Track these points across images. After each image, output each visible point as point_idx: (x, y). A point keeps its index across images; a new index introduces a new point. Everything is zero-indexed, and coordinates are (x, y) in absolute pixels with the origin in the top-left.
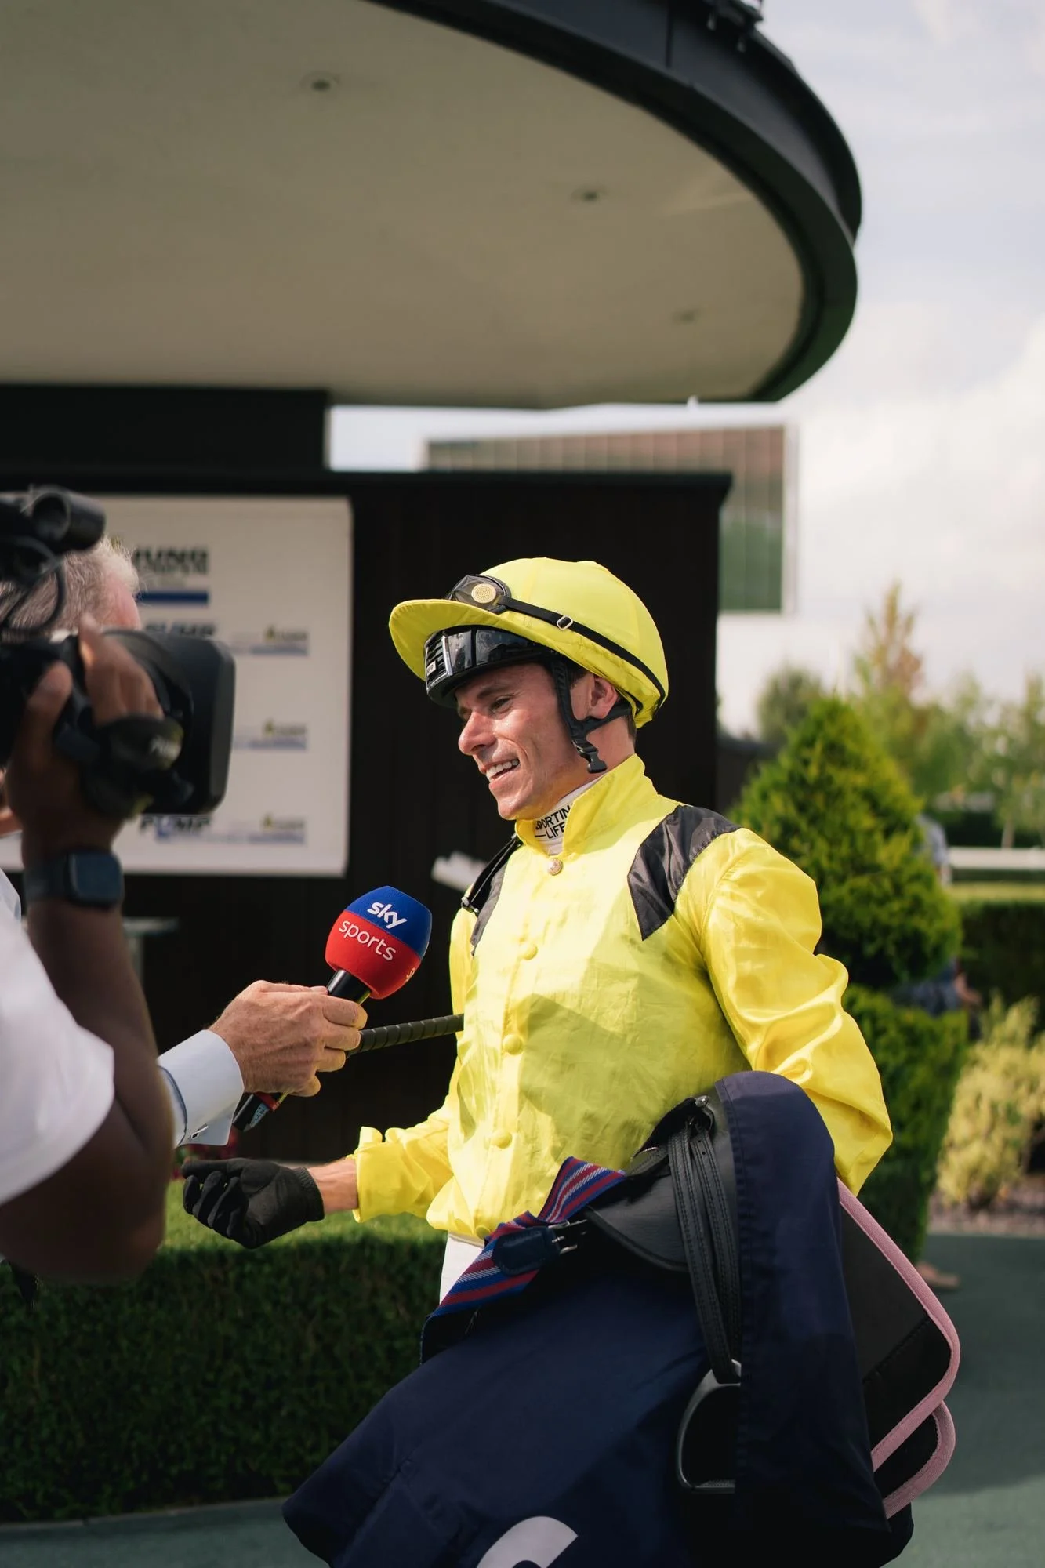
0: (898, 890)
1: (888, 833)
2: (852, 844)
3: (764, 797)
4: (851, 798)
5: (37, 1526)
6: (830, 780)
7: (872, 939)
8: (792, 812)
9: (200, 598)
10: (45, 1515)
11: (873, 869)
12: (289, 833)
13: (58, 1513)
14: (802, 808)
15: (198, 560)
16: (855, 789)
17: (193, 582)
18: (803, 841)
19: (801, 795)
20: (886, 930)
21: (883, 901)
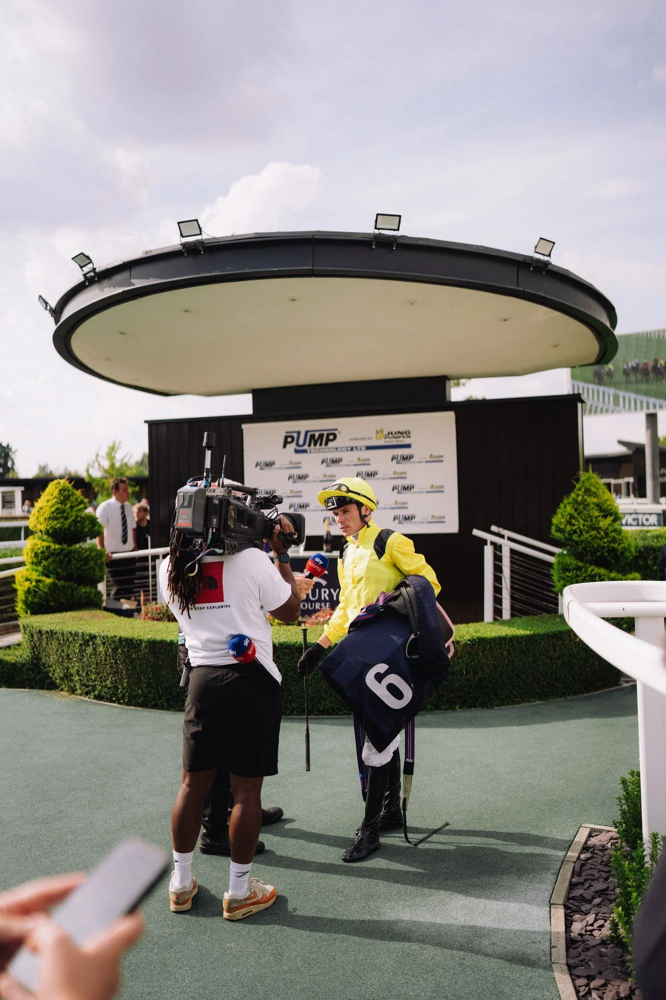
0: (607, 535)
1: (605, 517)
2: (591, 521)
3: (565, 507)
4: (592, 506)
5: (336, 716)
6: (586, 500)
7: (599, 551)
8: (573, 512)
9: (409, 446)
10: (337, 714)
11: (598, 529)
12: (440, 520)
13: (341, 713)
14: (576, 510)
15: (407, 434)
16: (594, 503)
17: (406, 441)
18: (576, 521)
19: (576, 506)
20: (603, 548)
21: (601, 539)
